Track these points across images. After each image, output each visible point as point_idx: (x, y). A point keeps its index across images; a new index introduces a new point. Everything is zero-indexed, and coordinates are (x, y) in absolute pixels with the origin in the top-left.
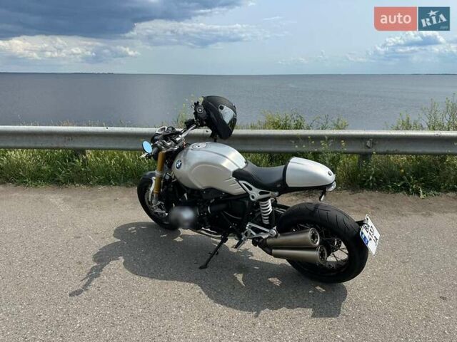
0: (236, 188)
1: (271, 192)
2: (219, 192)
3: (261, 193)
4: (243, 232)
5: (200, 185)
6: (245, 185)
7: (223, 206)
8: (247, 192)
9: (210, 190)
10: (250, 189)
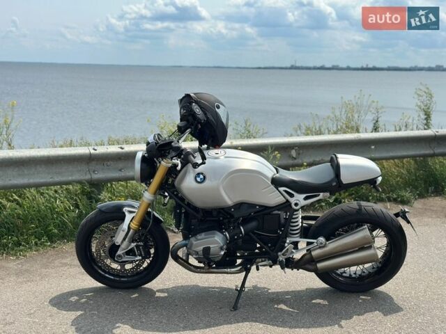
0: (274, 198)
1: (321, 194)
2: (252, 206)
3: (306, 199)
4: (281, 251)
5: (231, 199)
6: (285, 191)
7: (253, 224)
8: (287, 201)
9: (239, 205)
10: (292, 195)
